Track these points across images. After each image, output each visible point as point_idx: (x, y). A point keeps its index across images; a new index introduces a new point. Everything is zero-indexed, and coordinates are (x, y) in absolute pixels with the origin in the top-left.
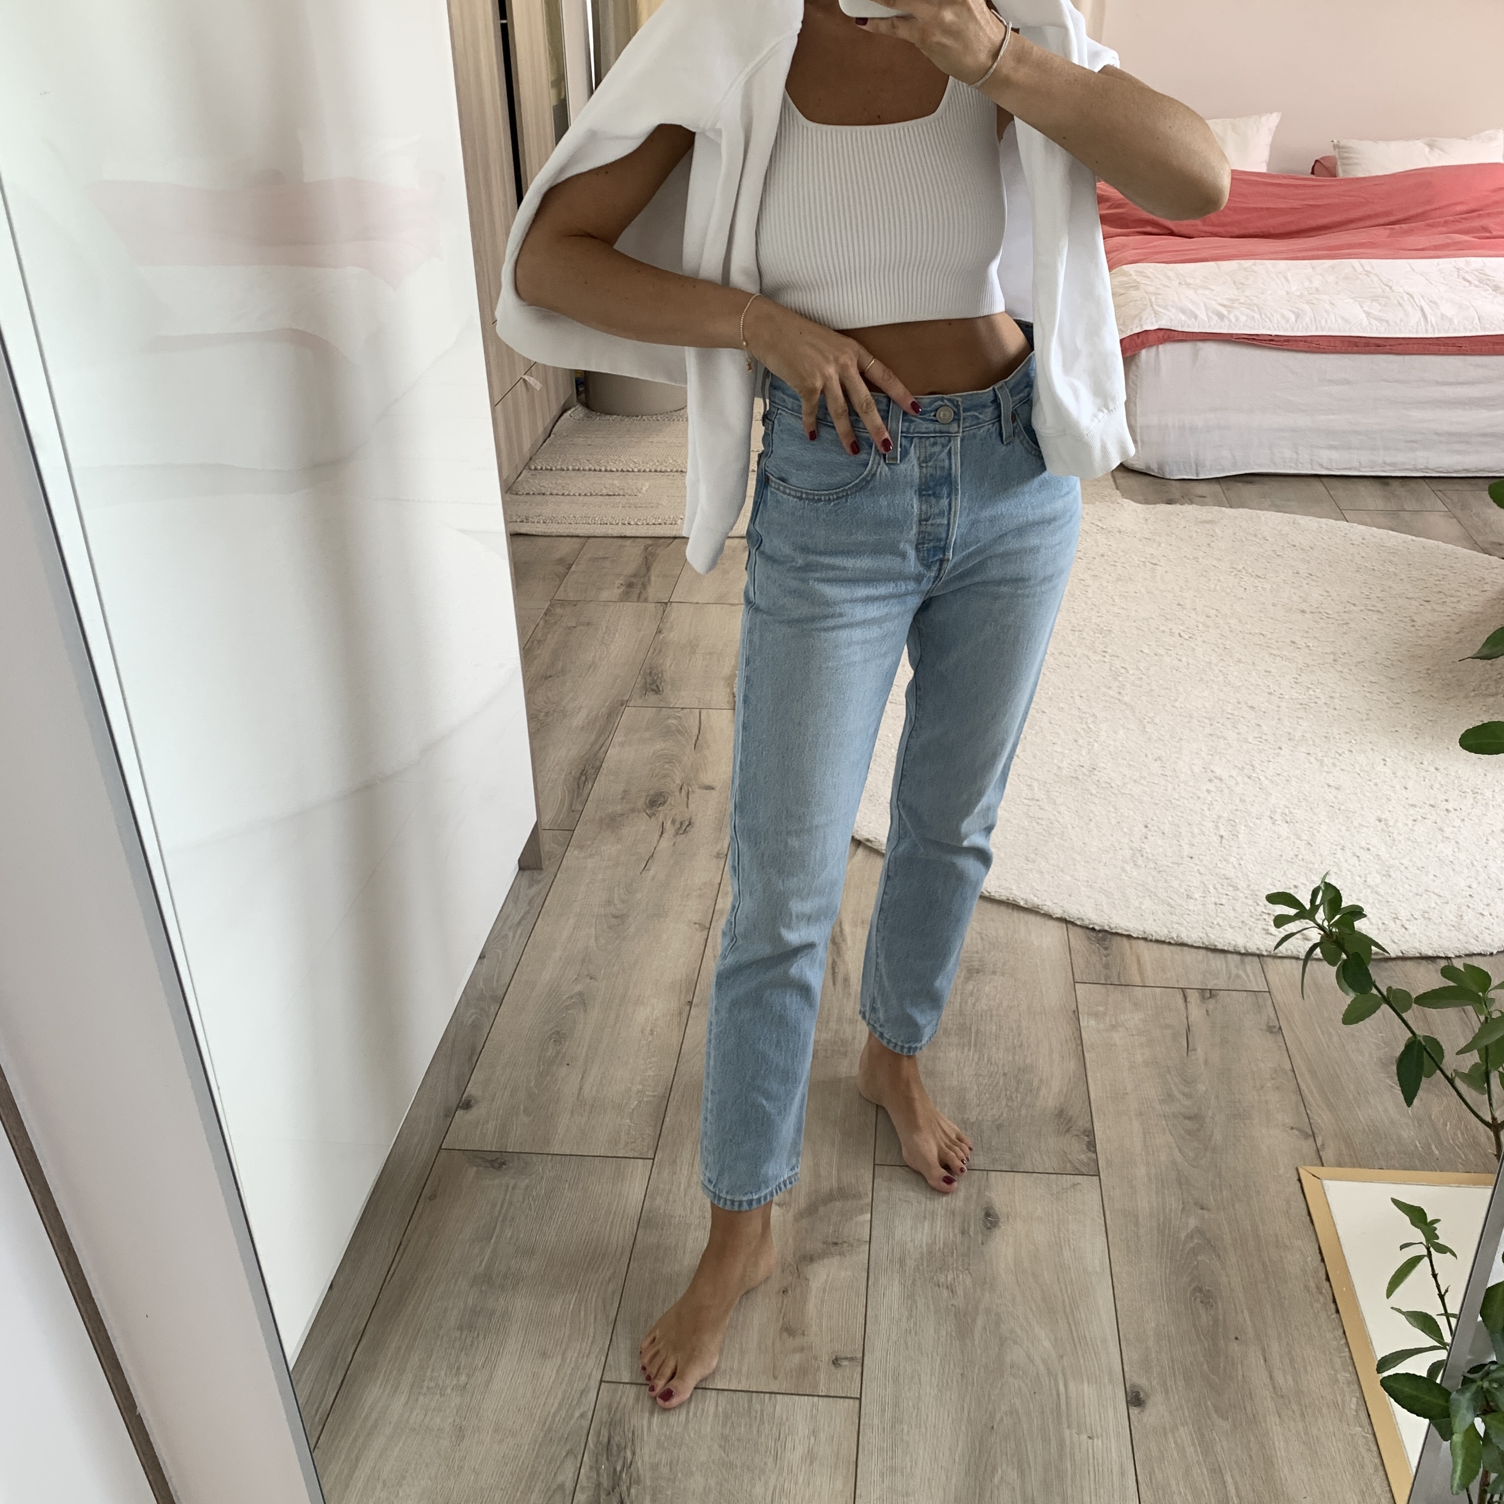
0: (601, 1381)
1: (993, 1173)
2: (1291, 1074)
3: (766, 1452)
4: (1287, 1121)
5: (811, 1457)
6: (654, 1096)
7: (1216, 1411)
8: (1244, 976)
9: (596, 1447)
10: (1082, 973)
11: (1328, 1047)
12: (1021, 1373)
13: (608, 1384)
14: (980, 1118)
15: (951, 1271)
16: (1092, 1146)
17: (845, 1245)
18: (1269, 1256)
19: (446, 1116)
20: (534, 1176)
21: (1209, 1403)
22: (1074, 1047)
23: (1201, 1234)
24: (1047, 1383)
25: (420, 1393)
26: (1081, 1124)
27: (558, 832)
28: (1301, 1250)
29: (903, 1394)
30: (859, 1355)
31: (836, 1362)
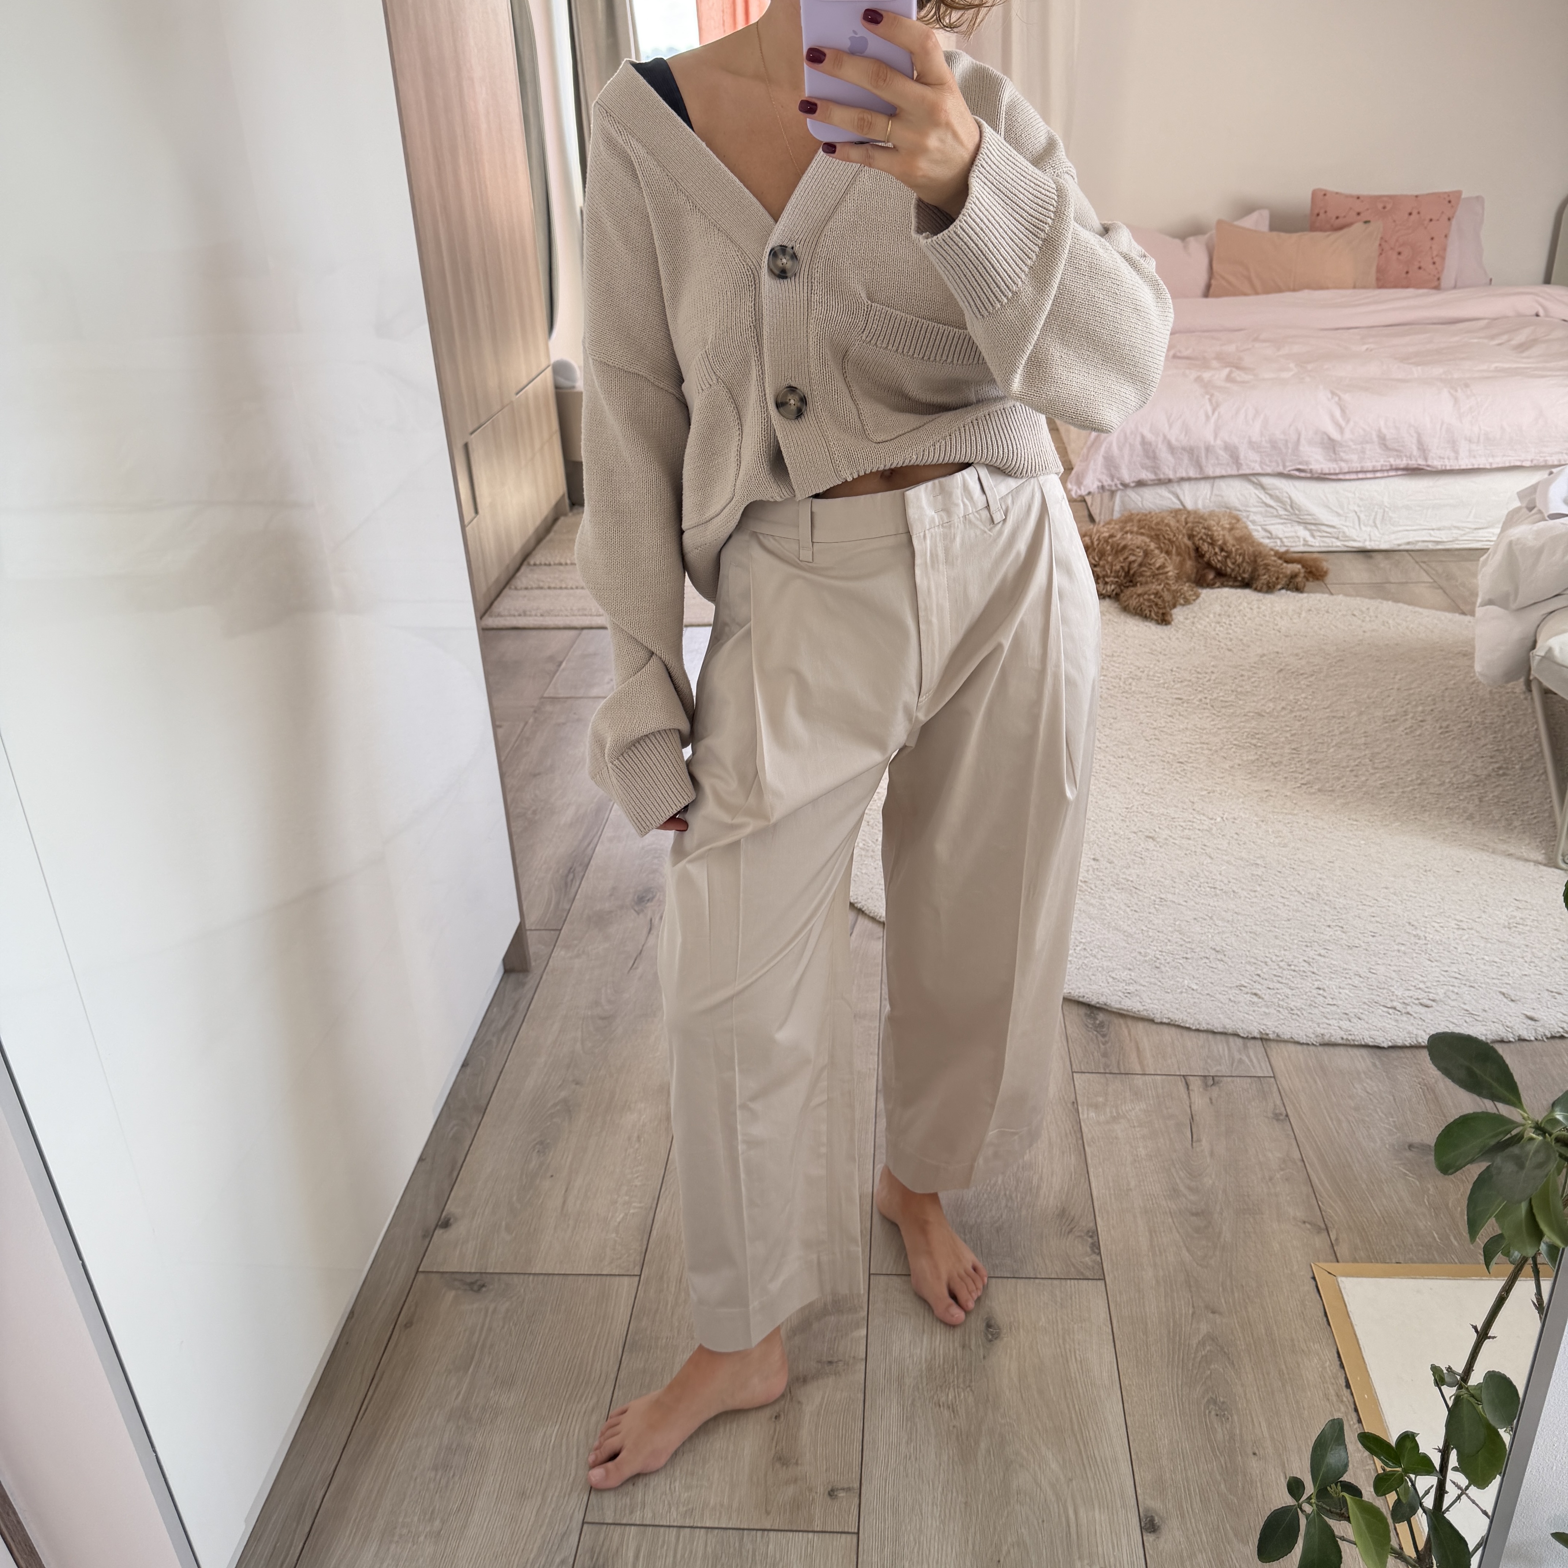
0: (583, 1523)
2: (1300, 1164)
4: (1298, 1214)
6: (641, 1208)
7: (1236, 1535)
8: (1247, 1062)
10: (1080, 1062)
11: (1338, 1133)
12: (1028, 1500)
13: (590, 1526)
14: (979, 1221)
15: (951, 1389)
16: (1096, 1247)
17: (841, 1364)
18: (1285, 1362)
19: (424, 1237)
20: (515, 1298)
21: (1228, 1526)
22: (1074, 1141)
23: (1213, 1340)
24: (1056, 1510)
25: (391, 1542)
26: (1084, 1224)
27: (543, 932)
28: (1318, 1355)
29: (903, 1528)
30: (856, 1485)
31: (832, 1493)
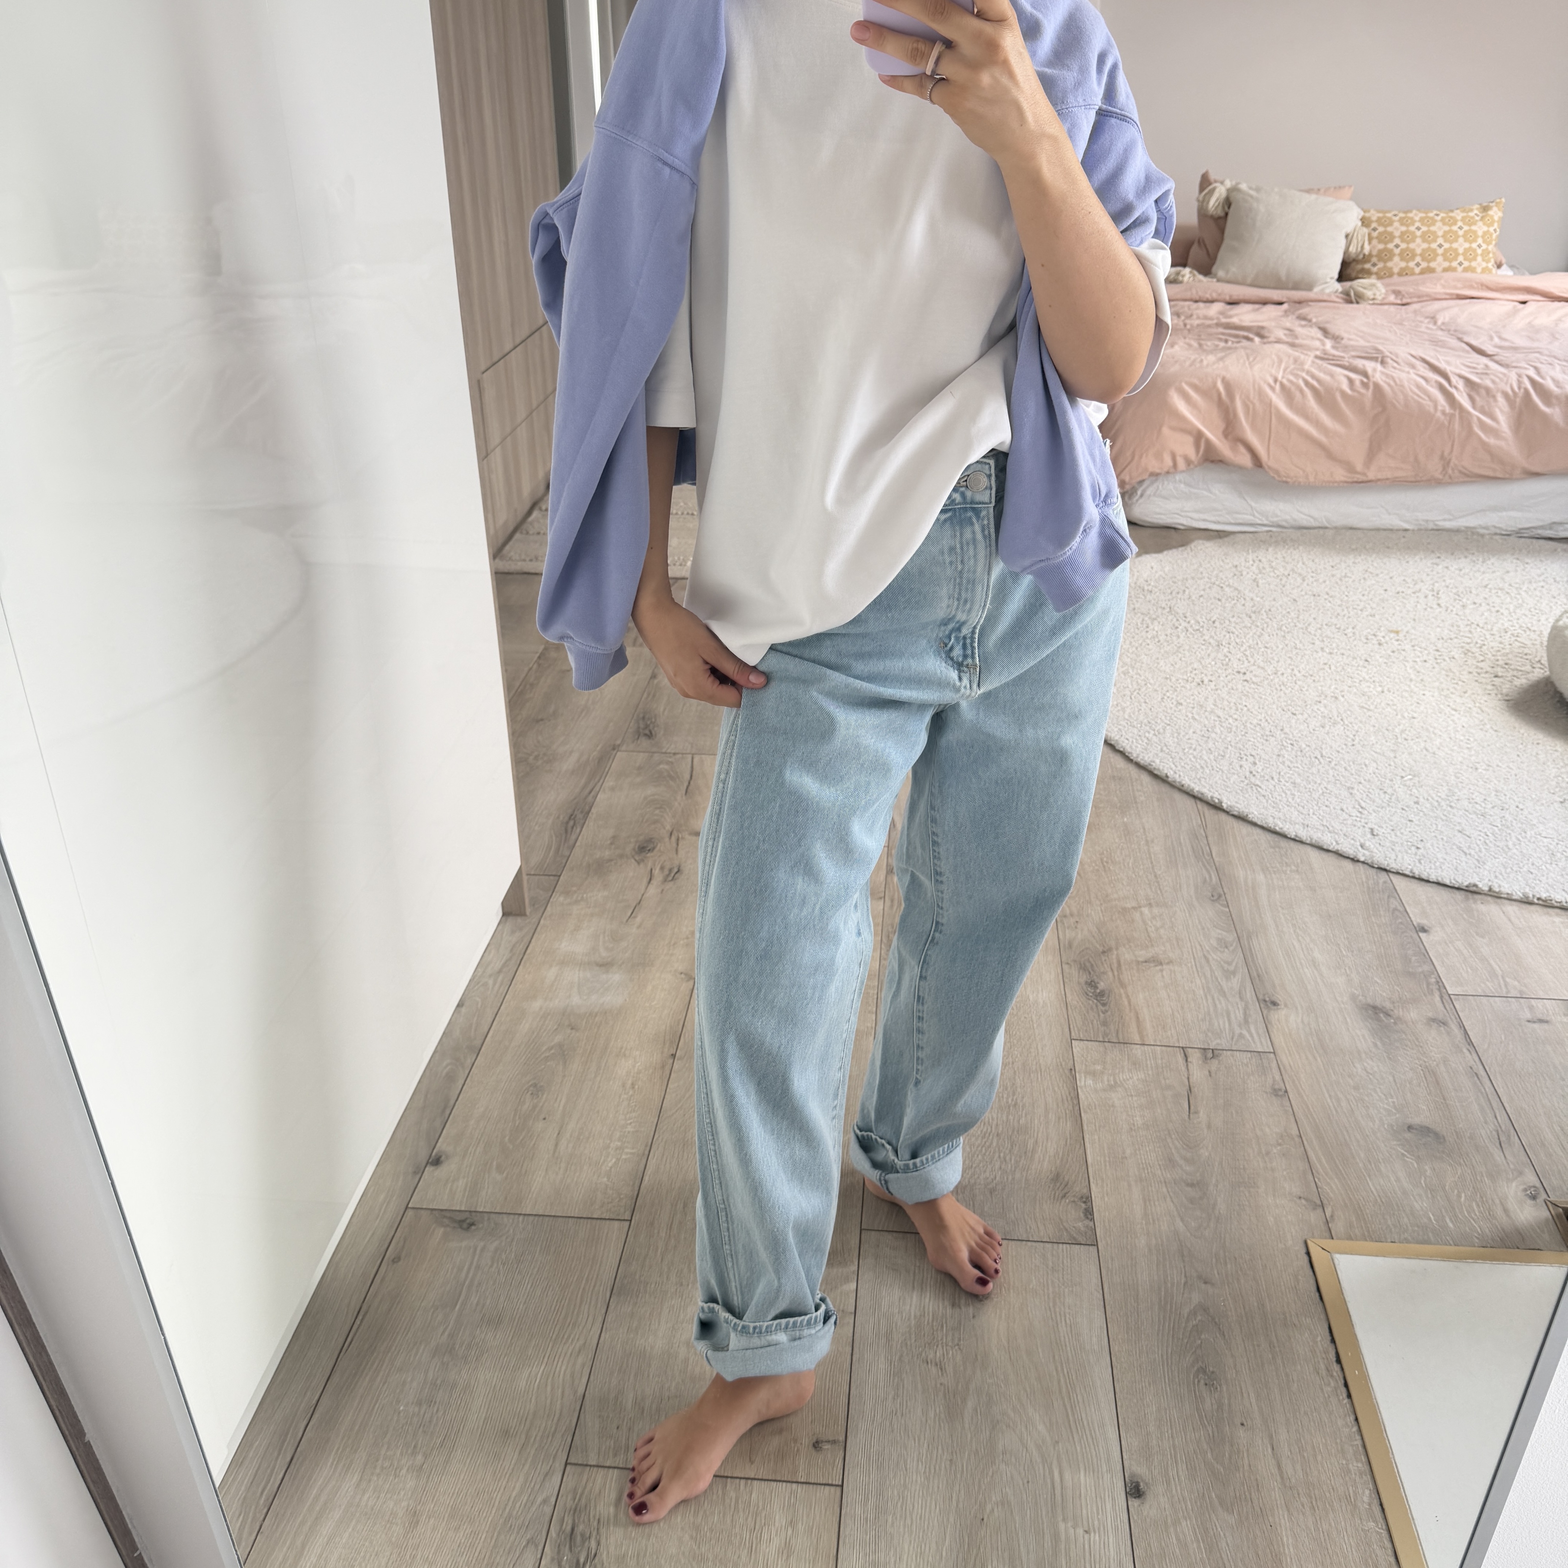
0: (566, 1464)
2: (1297, 1140)
3: (740, 1544)
4: (1294, 1189)
5: (787, 1550)
6: (633, 1153)
7: (1221, 1504)
8: (1247, 1035)
9: (558, 1535)
10: (1079, 1031)
11: (1337, 1111)
12: (1013, 1460)
13: (574, 1467)
14: (972, 1181)
16: (1089, 1213)
18: (1276, 1336)
19: (415, 1173)
20: (504, 1238)
21: (1213, 1495)
22: (1071, 1107)
23: (1204, 1310)
24: (1042, 1471)
25: (372, 1474)
26: (1077, 1189)
27: (543, 877)
29: (888, 1482)
30: (842, 1438)
31: (817, 1445)
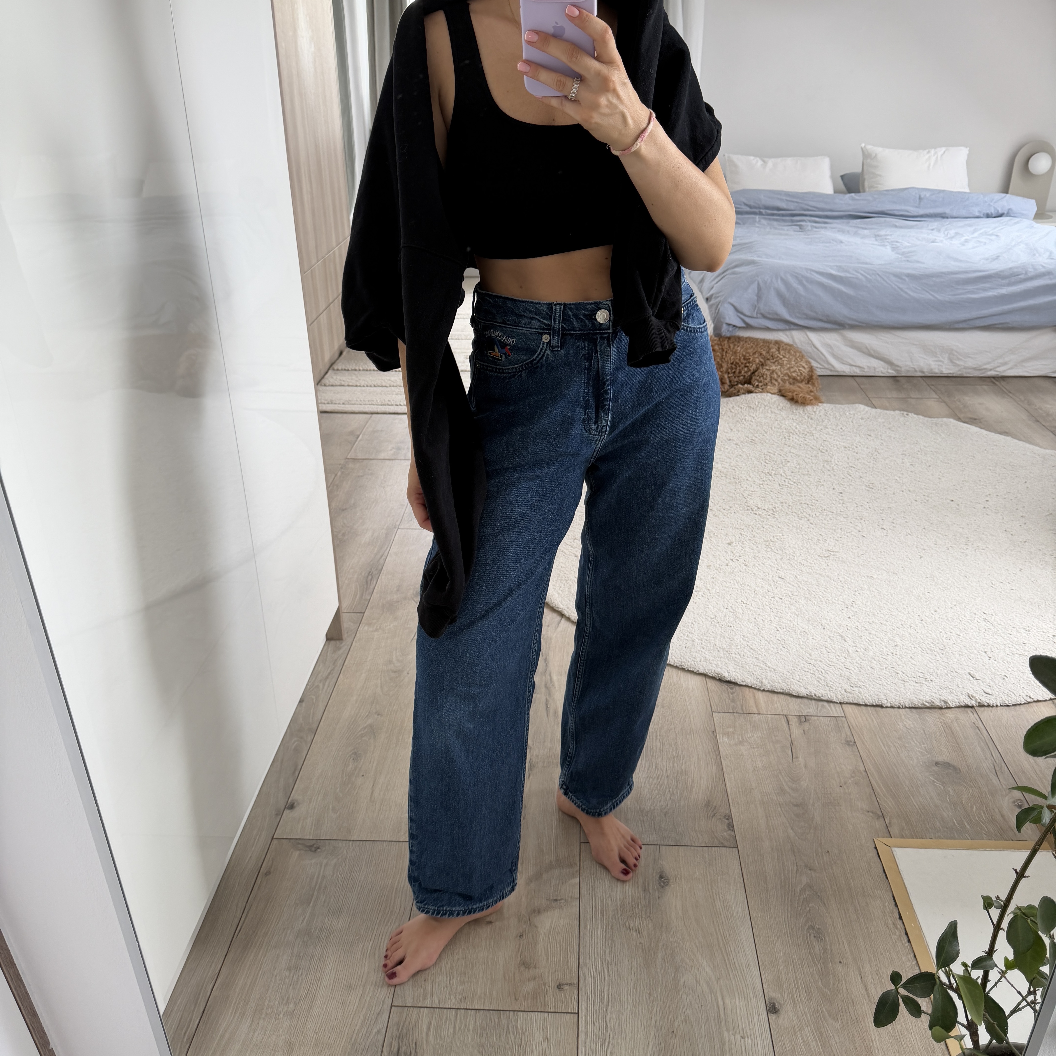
0: (392, 1006)
1: (664, 847)
2: (864, 773)
4: (864, 806)
7: (829, 1015)
8: (827, 707)
9: (389, 1054)
10: (717, 705)
11: (888, 754)
12: (691, 991)
13: (396, 1008)
14: (652, 808)
15: (638, 918)
16: (731, 826)
17: (563, 901)
18: (859, 903)
19: (277, 815)
20: (340, 856)
21: (824, 1009)
22: (715, 757)
23: (811, 888)
24: (710, 998)
25: (260, 1018)
26: (722, 811)
27: (353, 615)
28: (880, 898)
29: (608, 1010)
30: (576, 981)
31: (559, 987)
